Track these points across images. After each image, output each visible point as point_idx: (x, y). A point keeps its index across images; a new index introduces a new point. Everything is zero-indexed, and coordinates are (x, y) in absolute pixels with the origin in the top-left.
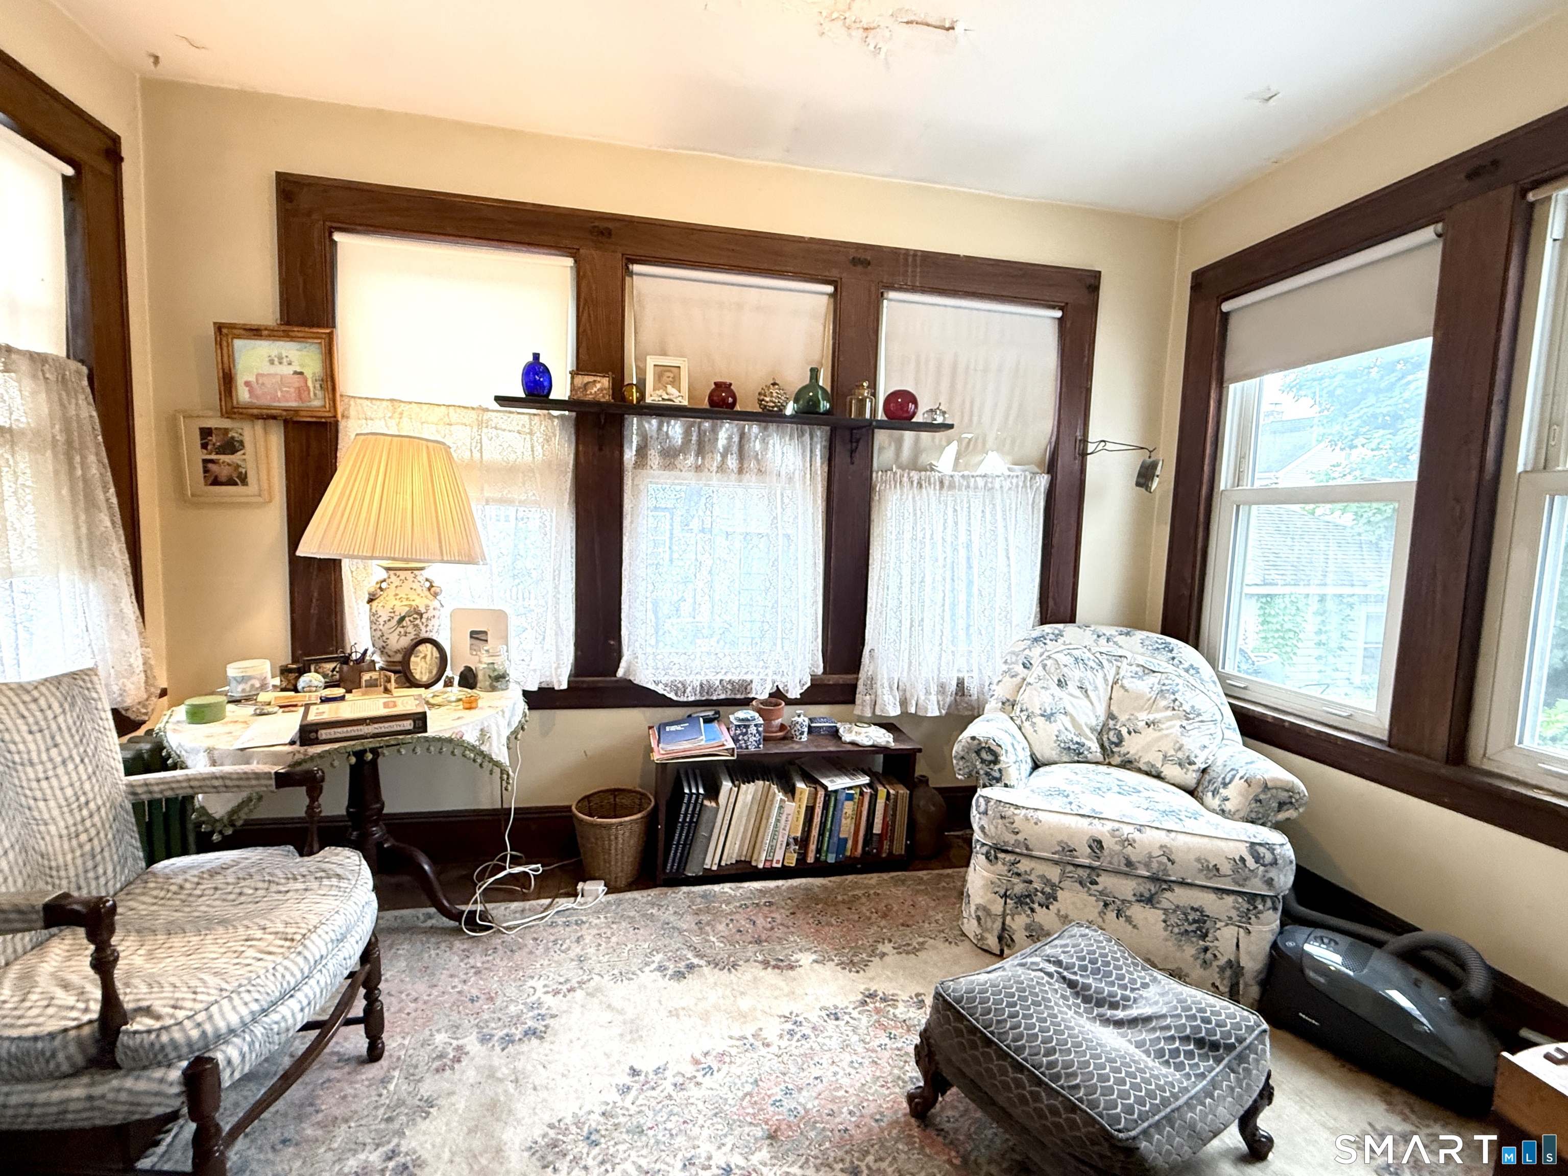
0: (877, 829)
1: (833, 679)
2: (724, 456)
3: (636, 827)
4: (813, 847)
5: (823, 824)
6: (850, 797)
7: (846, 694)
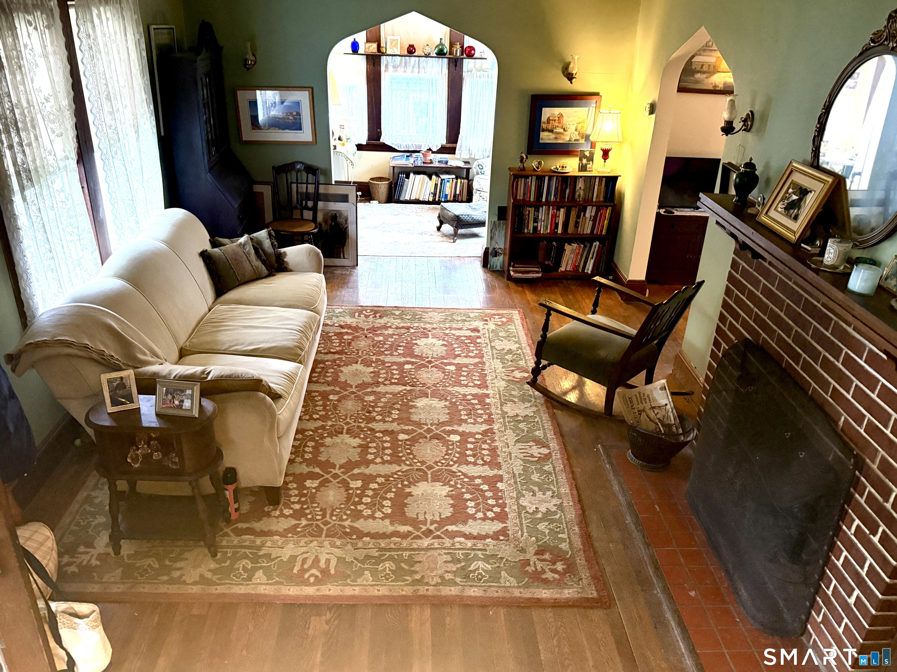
0: (458, 192)
1: (449, 145)
2: (413, 67)
3: (386, 186)
4: (437, 196)
5: (440, 189)
6: (448, 181)
7: (452, 151)
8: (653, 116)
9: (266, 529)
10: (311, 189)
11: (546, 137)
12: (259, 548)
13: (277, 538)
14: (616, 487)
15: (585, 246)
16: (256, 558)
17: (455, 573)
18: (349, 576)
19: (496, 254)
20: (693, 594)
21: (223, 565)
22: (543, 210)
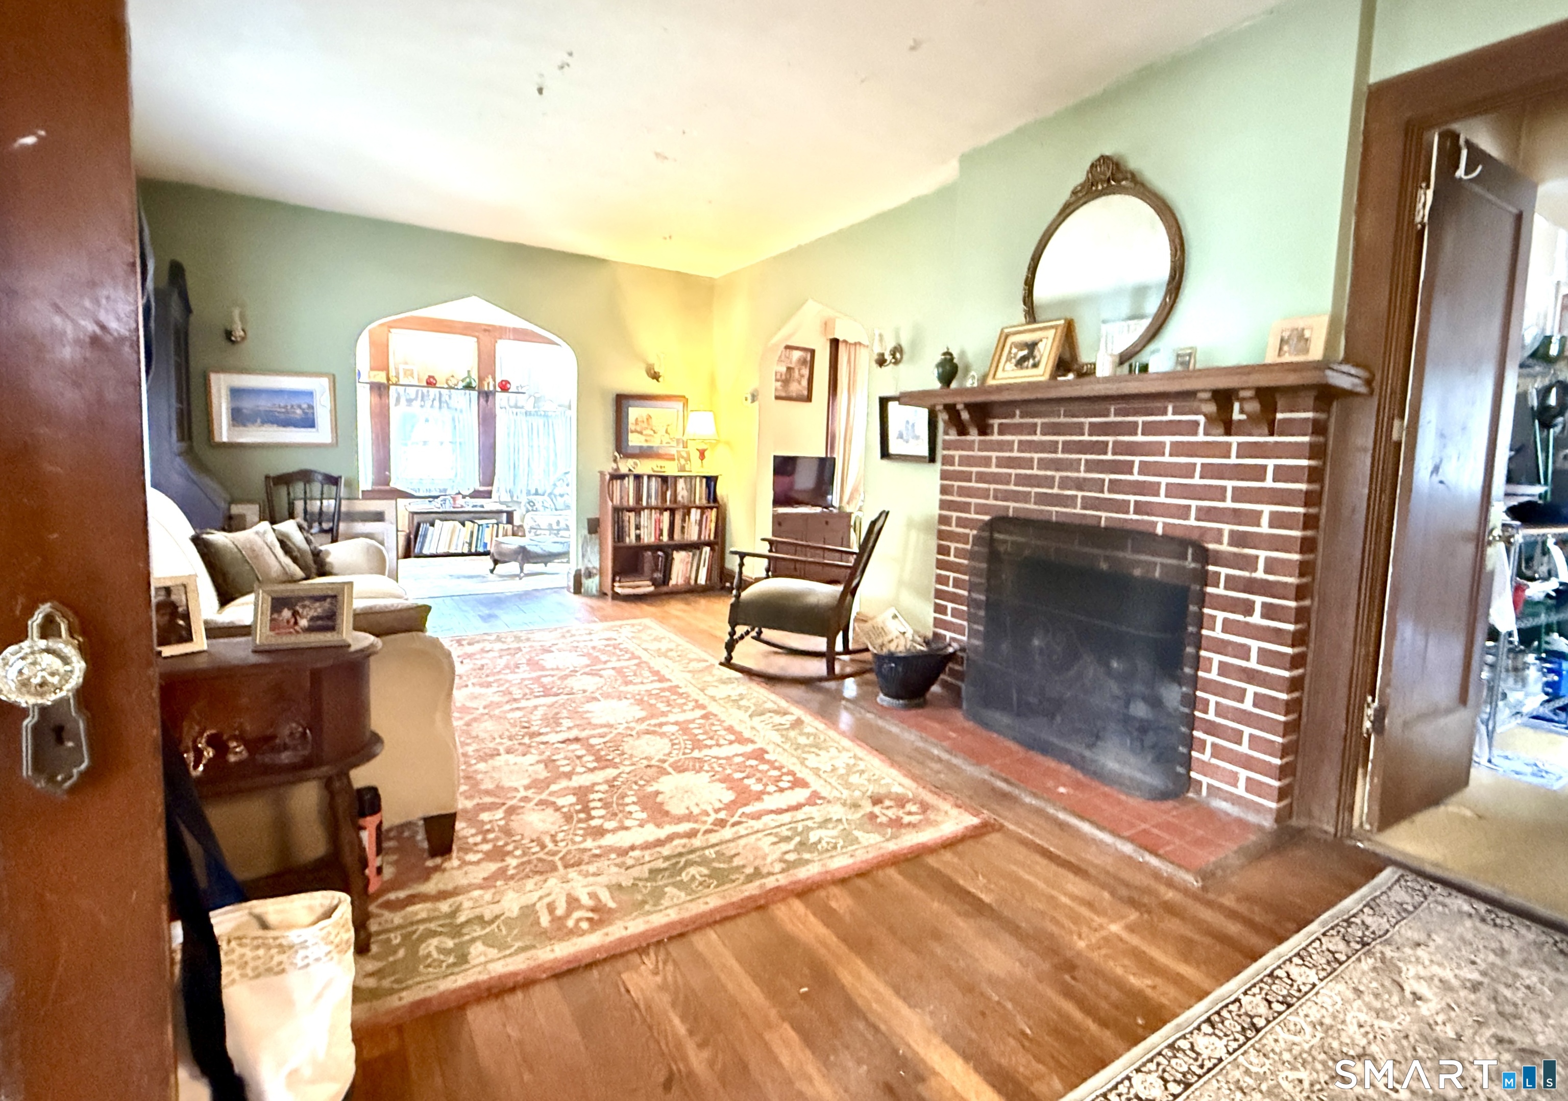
1: (483, 489)
2: (434, 399)
3: (403, 537)
4: (474, 546)
5: (477, 538)
6: (488, 528)
7: (488, 495)
8: (756, 403)
9: (450, 887)
10: (329, 505)
11: (634, 440)
12: (453, 914)
13: (476, 893)
14: (895, 730)
15: (694, 555)
16: (456, 931)
17: (795, 850)
18: (644, 902)
19: (590, 575)
20: (1062, 790)
21: (391, 959)
22: (645, 514)
